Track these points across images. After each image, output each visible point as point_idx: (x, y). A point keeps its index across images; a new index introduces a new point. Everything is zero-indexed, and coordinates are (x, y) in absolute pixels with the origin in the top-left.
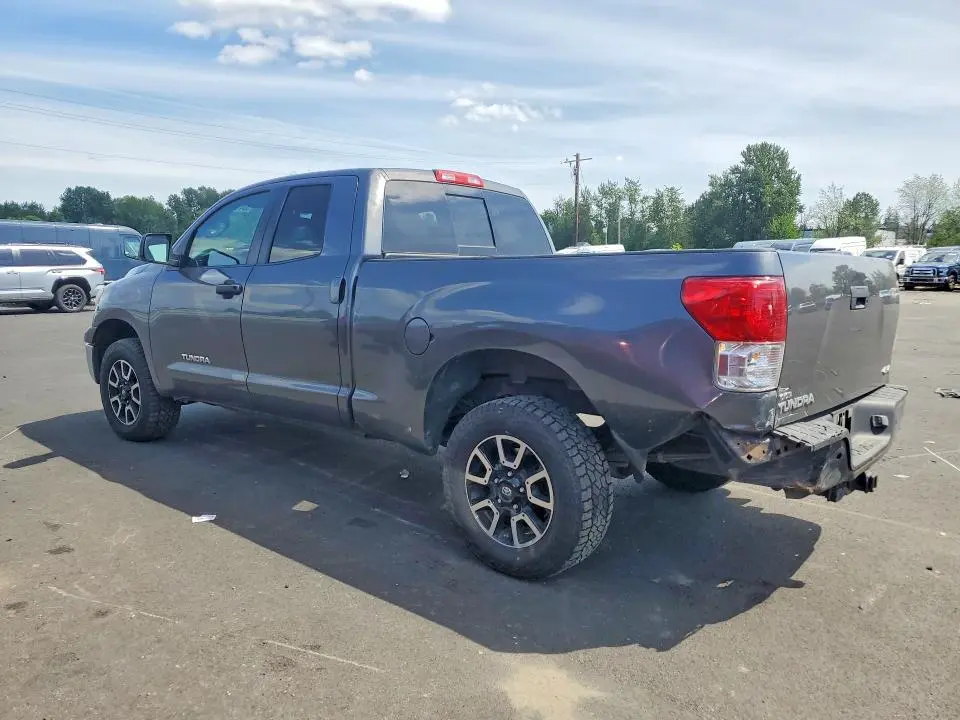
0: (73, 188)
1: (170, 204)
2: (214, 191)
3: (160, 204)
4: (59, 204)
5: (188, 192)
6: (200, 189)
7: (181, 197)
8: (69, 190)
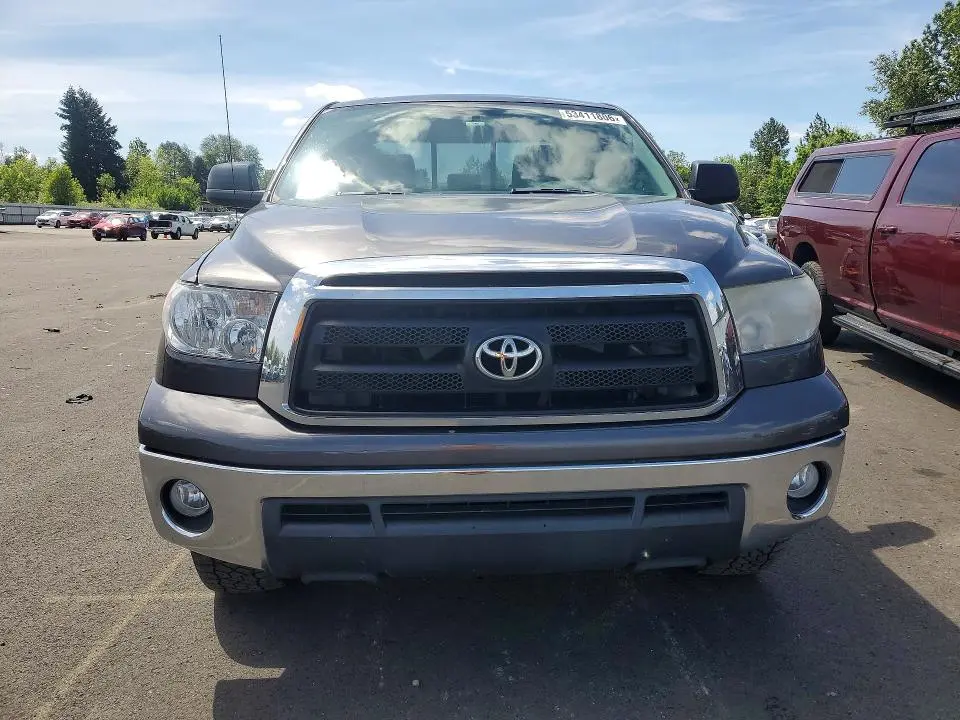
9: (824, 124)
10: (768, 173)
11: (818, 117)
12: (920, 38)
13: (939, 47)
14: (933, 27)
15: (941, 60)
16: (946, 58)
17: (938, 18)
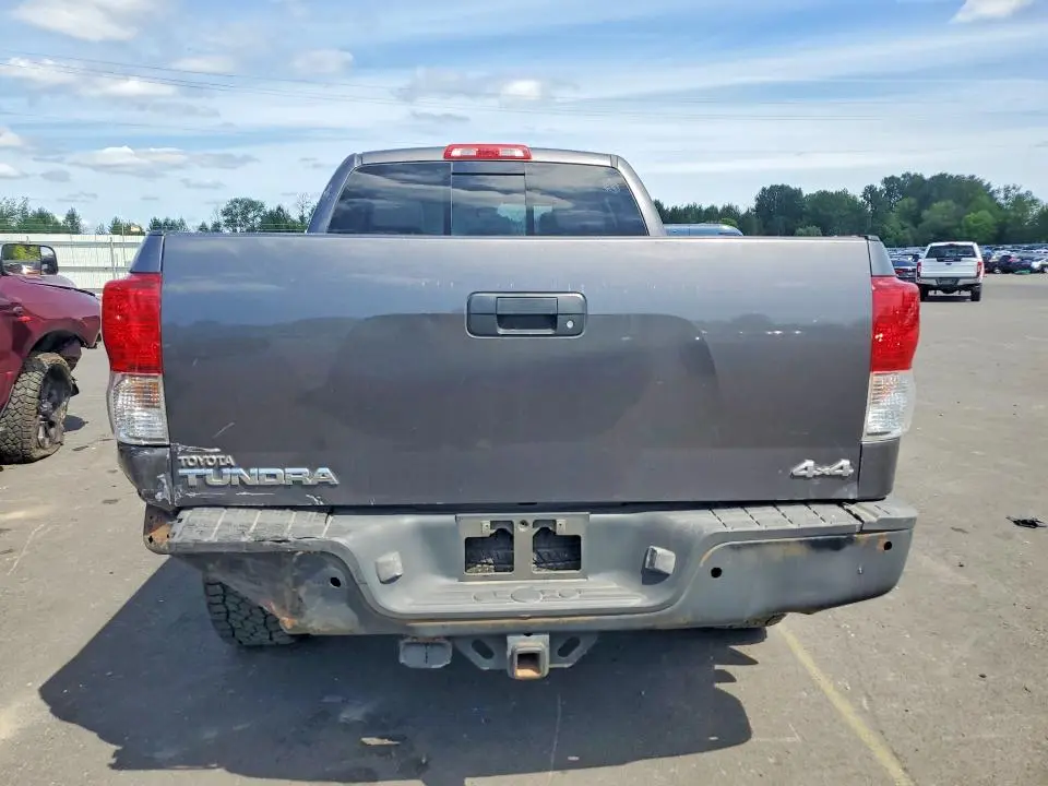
0: (768, 187)
1: (864, 196)
2: (921, 177)
3: (854, 197)
4: (753, 204)
5: (889, 181)
6: (904, 176)
7: (879, 186)
8: (764, 190)
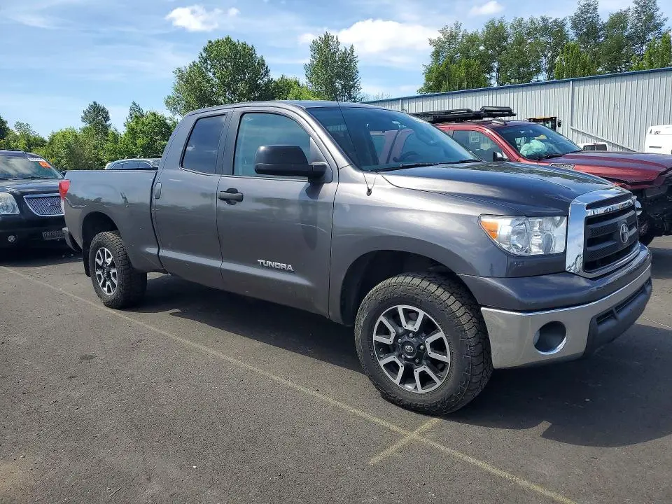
9: (139, 109)
10: (107, 140)
11: (134, 104)
12: (197, 60)
13: (209, 67)
14: (204, 55)
15: (211, 74)
16: (214, 74)
17: (205, 50)
